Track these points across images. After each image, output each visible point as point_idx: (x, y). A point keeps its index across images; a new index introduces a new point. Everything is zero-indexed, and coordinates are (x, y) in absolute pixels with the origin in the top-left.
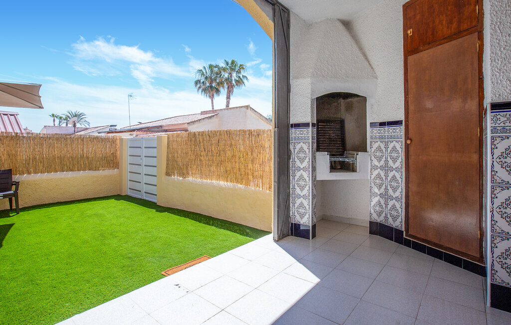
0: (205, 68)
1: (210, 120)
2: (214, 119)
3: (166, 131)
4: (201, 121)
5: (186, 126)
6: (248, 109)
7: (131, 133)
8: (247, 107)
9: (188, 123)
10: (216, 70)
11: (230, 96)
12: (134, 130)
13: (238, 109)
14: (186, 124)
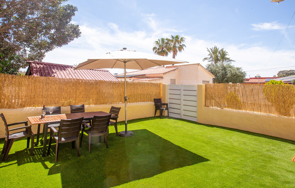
0: (159, 40)
1: (174, 72)
2: (176, 71)
3: (148, 78)
4: (170, 72)
5: (162, 75)
6: (199, 65)
7: (130, 78)
8: (198, 64)
9: (163, 74)
10: (166, 41)
11: (175, 56)
12: (131, 77)
13: (192, 65)
14: (162, 74)
